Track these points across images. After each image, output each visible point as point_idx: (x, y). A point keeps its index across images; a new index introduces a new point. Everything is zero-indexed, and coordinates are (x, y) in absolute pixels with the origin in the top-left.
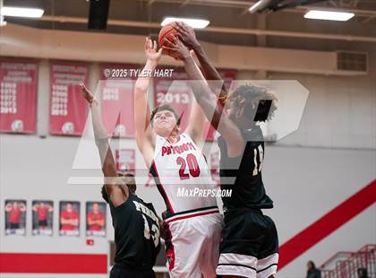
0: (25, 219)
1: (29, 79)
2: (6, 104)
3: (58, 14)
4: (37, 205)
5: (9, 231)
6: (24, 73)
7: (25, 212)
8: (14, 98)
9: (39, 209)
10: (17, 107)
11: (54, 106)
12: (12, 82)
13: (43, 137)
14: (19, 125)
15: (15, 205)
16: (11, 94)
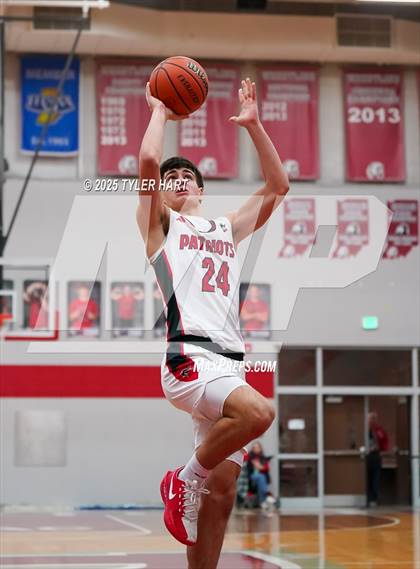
0: (142, 311)
2: (110, 130)
7: (143, 301)
8: (123, 121)
10: (128, 135)
11: (185, 132)
12: (118, 96)
14: (131, 163)
15: (127, 289)
16: (118, 115)
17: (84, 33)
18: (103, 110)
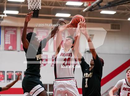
0: (13, 77)
1: (14, 33)
2: (7, 41)
3: (23, 13)
4: (17, 73)
5: (8, 81)
6: (13, 31)
7: (13, 75)
8: (10, 39)
9: (17, 74)
10: (11, 42)
12: (9, 34)
13: (19, 51)
15: (10, 73)
16: (9, 38)
17: (2, 21)
18: (6, 37)
